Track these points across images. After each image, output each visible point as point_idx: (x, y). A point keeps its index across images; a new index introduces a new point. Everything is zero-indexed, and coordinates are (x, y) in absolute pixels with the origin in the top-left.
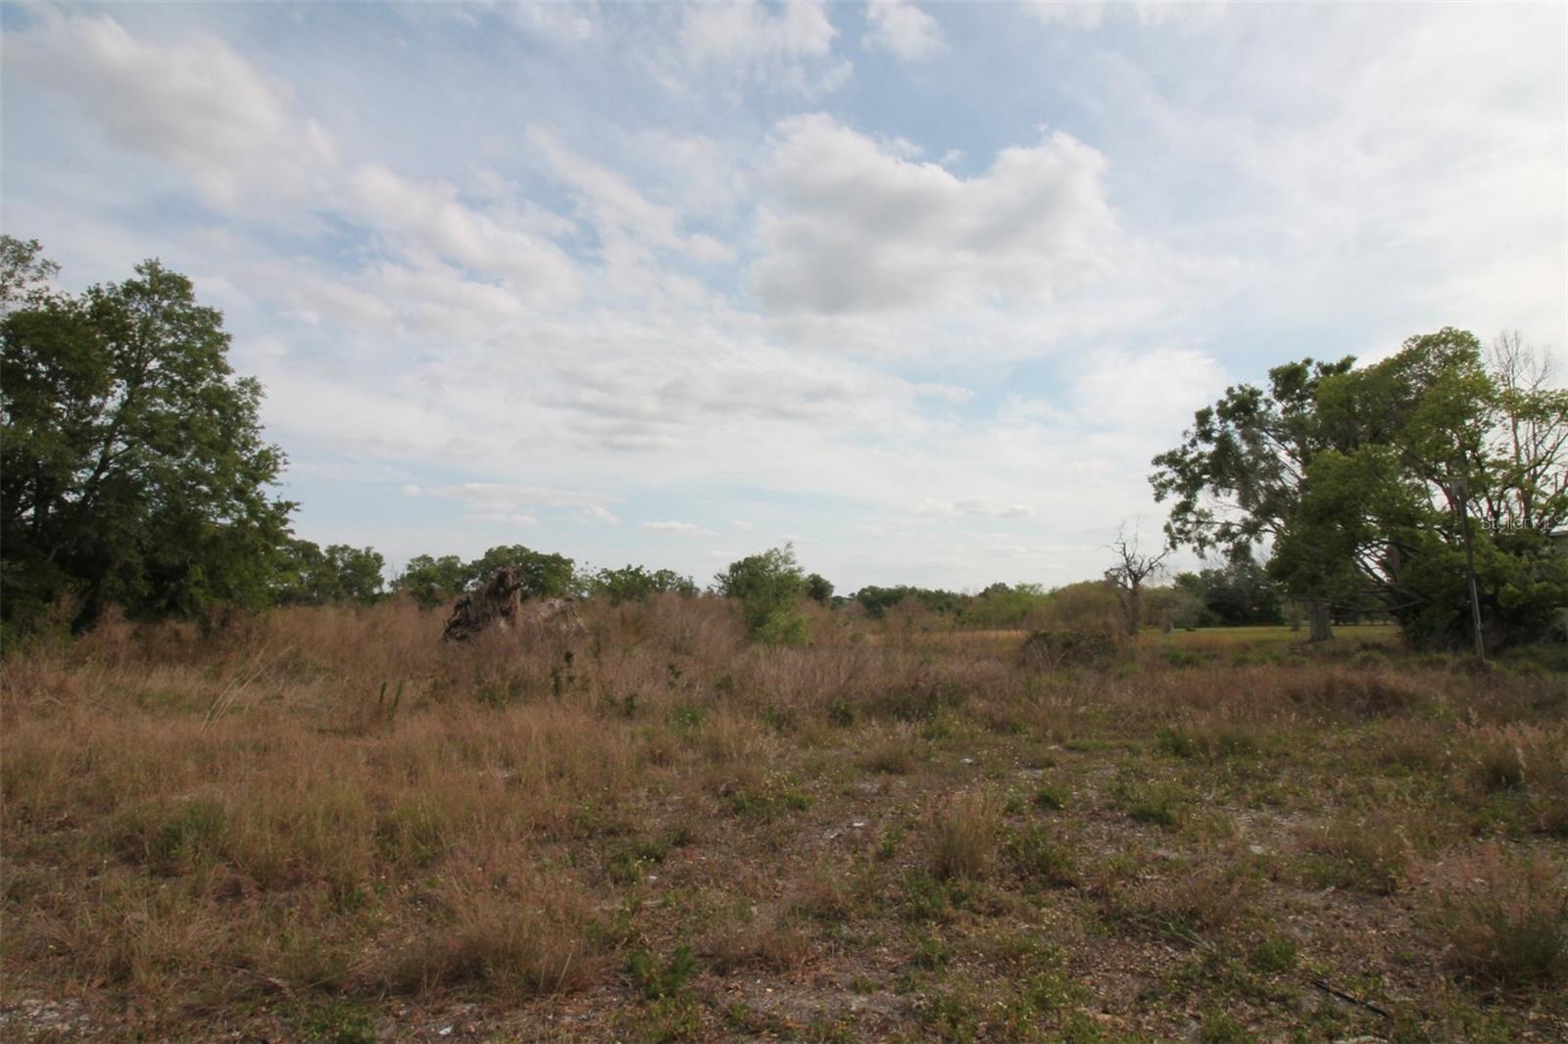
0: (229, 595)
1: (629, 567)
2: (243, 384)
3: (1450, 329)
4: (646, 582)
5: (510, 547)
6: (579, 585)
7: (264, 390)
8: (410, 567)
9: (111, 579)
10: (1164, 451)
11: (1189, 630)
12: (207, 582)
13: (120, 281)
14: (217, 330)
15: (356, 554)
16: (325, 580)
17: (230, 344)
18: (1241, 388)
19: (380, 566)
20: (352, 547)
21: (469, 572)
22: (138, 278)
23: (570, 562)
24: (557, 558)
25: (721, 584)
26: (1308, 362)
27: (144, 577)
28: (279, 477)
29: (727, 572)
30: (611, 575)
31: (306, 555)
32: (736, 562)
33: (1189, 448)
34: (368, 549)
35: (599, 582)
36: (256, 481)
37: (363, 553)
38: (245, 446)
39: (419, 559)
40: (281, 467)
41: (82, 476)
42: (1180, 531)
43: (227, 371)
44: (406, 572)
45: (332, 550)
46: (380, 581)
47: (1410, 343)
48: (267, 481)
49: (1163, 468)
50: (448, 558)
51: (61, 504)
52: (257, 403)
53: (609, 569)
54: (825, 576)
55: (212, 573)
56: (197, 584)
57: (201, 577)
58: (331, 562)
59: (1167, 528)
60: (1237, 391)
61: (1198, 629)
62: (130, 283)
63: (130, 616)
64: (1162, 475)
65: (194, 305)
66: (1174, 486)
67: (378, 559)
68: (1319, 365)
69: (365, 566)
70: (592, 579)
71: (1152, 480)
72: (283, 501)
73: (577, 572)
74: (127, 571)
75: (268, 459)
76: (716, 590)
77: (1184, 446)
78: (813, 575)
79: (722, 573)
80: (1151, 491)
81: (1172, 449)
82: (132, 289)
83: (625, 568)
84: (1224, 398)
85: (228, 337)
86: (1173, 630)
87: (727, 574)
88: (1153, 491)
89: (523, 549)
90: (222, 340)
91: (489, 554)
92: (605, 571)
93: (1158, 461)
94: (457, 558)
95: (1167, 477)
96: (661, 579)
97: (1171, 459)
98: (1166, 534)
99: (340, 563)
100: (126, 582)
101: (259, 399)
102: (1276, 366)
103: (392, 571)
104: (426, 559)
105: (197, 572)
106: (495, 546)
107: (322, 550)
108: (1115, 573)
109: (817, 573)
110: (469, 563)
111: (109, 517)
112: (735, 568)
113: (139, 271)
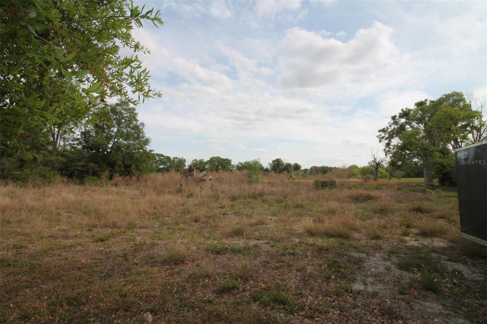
0: (140, 171)
1: (247, 161)
2: (141, 124)
3: (455, 92)
4: (251, 165)
5: (216, 157)
6: (233, 166)
7: (145, 125)
8: (192, 162)
9: (117, 168)
10: (381, 128)
11: (399, 179)
12: (136, 168)
13: (115, 103)
14: (135, 112)
15: (180, 160)
16: (173, 165)
17: (138, 115)
18: (406, 109)
19: (185, 162)
20: (178, 157)
21: (206, 163)
22: (118, 102)
23: (231, 160)
24: (227, 159)
25: (270, 166)
26: (426, 100)
27: (123, 167)
28: (150, 144)
29: (271, 163)
30: (241, 164)
31: (168, 160)
32: (274, 160)
33: (389, 127)
34: (182, 158)
35: (238, 165)
36: (145, 145)
37: (181, 159)
38: (143, 137)
39: (194, 160)
40: (150, 142)
41: (110, 146)
42: (388, 151)
43: (138, 121)
44: (191, 163)
45: (174, 158)
46: (185, 166)
47: (444, 96)
48: (148, 145)
49: (381, 133)
50: (201, 160)
51: (107, 151)
52: (144, 128)
53: (241, 162)
54: (299, 163)
55: (137, 166)
56: (134, 168)
57: (134, 167)
58: (174, 161)
59: (385, 150)
60: (405, 110)
61: (402, 179)
62: (116, 103)
63: (120, 175)
64: (381, 135)
65: (130, 107)
66: (385, 138)
67: (185, 160)
68: (430, 101)
69: (182, 162)
70: (236, 165)
71: (377, 137)
72: (151, 149)
73: (233, 163)
74: (120, 166)
75: (148, 140)
76: (268, 168)
77: (387, 127)
78: (295, 163)
79: (270, 163)
80: (378, 140)
81: (383, 128)
82: (117, 105)
83: (245, 162)
84: (401, 112)
85: (138, 113)
86: (392, 179)
87: (272, 163)
88: (379, 140)
89: (219, 157)
90: (136, 114)
91: (211, 158)
92: (239, 163)
93: (380, 131)
94: (203, 160)
95: (382, 136)
96: (255, 164)
97: (383, 131)
98: (384, 152)
99: (176, 162)
100: (120, 168)
101: (144, 127)
102: (417, 102)
103: (188, 164)
104: (196, 160)
105: (133, 166)
106: (212, 156)
107: (172, 158)
108: (371, 163)
109: (297, 163)
110: (206, 161)
111: (114, 155)
112: (273, 161)
113: (118, 100)
